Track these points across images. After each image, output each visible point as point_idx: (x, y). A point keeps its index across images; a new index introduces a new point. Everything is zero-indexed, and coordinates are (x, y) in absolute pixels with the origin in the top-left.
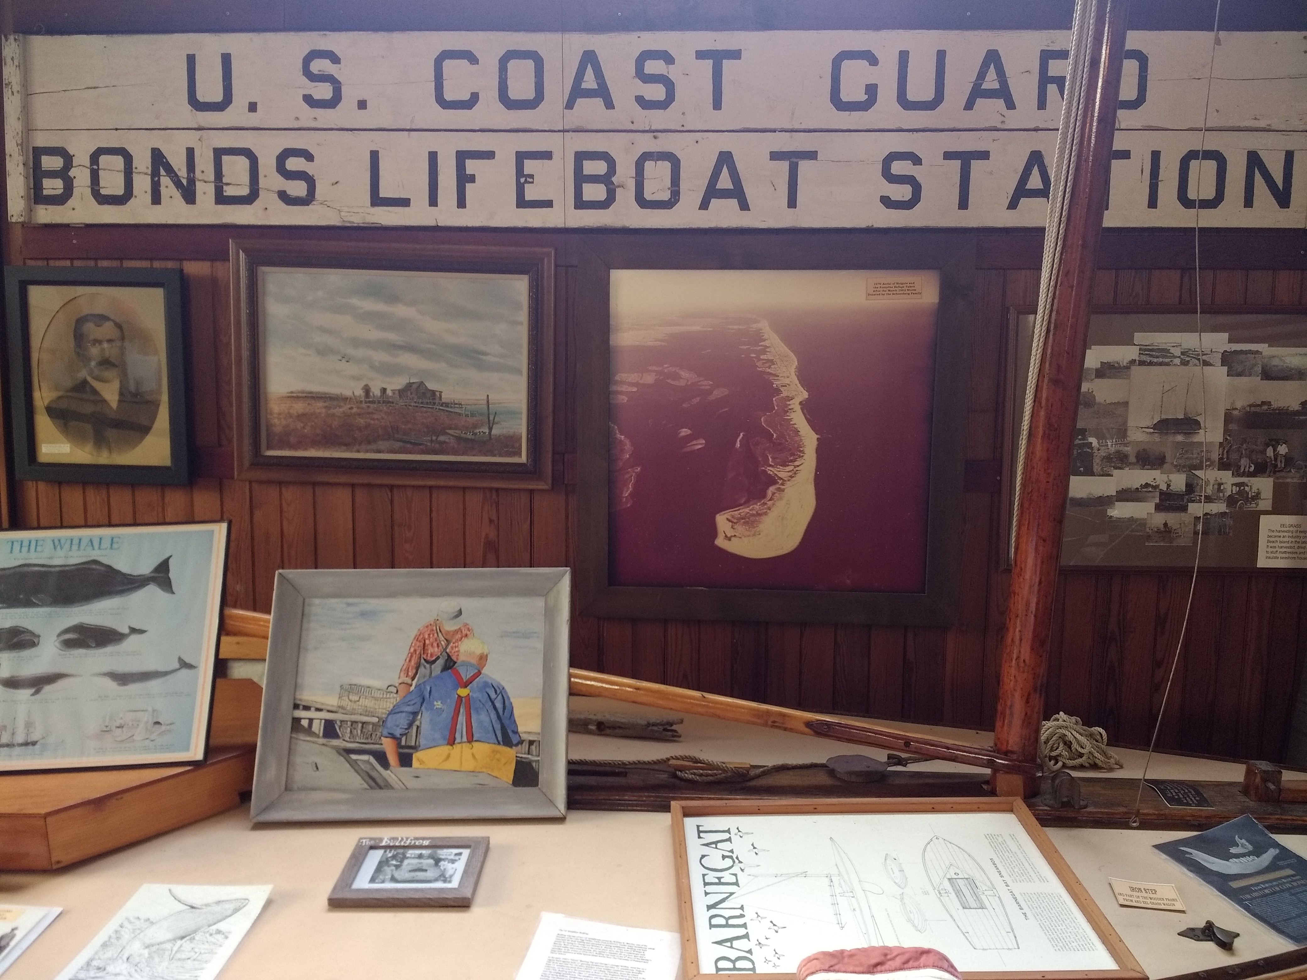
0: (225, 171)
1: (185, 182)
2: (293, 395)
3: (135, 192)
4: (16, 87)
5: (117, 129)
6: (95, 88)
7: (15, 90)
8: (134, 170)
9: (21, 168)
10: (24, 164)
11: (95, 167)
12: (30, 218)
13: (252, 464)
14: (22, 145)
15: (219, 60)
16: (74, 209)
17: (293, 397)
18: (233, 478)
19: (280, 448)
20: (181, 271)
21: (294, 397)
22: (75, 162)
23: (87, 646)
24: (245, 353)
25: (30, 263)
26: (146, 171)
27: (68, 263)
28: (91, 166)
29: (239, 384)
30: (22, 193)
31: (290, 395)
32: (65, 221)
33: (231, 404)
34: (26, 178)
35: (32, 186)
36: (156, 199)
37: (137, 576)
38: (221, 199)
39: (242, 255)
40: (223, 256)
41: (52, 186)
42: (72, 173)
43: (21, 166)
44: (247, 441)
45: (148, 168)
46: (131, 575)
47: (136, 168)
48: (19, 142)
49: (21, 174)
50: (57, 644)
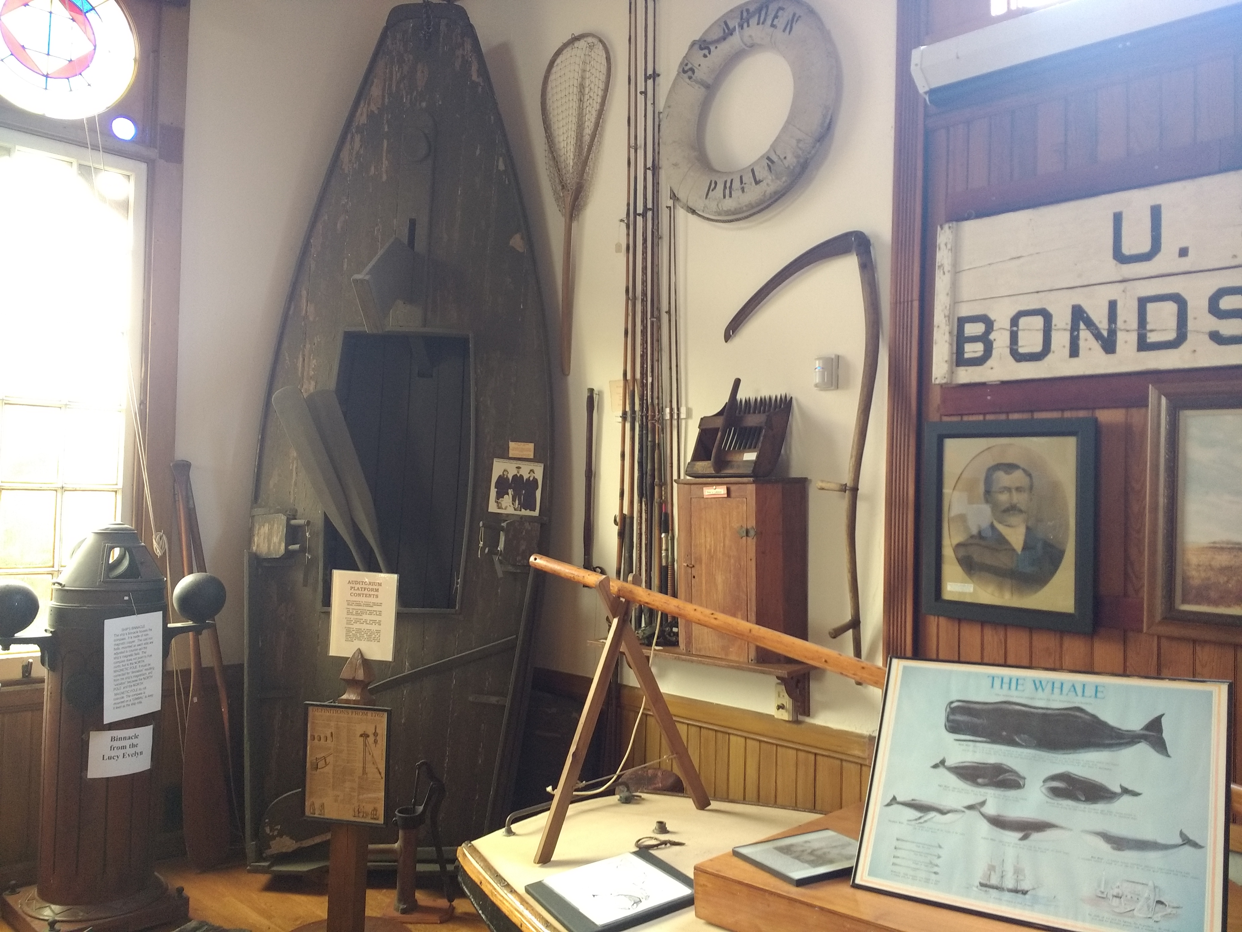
0: (1149, 318)
1: (1105, 334)
2: (1215, 545)
3: (1053, 347)
4: (947, 267)
5: (1038, 292)
6: (1018, 258)
7: (946, 269)
8: (1053, 327)
9: (947, 337)
10: (949, 333)
11: (1015, 329)
12: (951, 380)
13: (1165, 619)
14: (949, 317)
15: (1148, 213)
16: (992, 368)
17: (1215, 548)
18: (1140, 631)
19: (1198, 603)
20: (1096, 420)
21: (1217, 548)
22: (996, 326)
23: (1075, 798)
24: (1162, 501)
25: (945, 419)
26: (1066, 327)
27: (981, 418)
28: (1011, 327)
29: (1154, 532)
30: (946, 357)
31: (1212, 545)
32: (983, 380)
33: (1141, 553)
34: (951, 344)
35: (955, 351)
36: (1074, 352)
37: (1126, 731)
38: (1143, 345)
39: (1164, 400)
40: (1142, 403)
41: (973, 350)
42: (992, 337)
43: (947, 335)
44: (1159, 592)
45: (1067, 324)
46: (1120, 729)
47: (1055, 325)
48: (947, 314)
49: (946, 341)
50: (1043, 790)
